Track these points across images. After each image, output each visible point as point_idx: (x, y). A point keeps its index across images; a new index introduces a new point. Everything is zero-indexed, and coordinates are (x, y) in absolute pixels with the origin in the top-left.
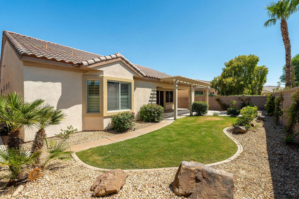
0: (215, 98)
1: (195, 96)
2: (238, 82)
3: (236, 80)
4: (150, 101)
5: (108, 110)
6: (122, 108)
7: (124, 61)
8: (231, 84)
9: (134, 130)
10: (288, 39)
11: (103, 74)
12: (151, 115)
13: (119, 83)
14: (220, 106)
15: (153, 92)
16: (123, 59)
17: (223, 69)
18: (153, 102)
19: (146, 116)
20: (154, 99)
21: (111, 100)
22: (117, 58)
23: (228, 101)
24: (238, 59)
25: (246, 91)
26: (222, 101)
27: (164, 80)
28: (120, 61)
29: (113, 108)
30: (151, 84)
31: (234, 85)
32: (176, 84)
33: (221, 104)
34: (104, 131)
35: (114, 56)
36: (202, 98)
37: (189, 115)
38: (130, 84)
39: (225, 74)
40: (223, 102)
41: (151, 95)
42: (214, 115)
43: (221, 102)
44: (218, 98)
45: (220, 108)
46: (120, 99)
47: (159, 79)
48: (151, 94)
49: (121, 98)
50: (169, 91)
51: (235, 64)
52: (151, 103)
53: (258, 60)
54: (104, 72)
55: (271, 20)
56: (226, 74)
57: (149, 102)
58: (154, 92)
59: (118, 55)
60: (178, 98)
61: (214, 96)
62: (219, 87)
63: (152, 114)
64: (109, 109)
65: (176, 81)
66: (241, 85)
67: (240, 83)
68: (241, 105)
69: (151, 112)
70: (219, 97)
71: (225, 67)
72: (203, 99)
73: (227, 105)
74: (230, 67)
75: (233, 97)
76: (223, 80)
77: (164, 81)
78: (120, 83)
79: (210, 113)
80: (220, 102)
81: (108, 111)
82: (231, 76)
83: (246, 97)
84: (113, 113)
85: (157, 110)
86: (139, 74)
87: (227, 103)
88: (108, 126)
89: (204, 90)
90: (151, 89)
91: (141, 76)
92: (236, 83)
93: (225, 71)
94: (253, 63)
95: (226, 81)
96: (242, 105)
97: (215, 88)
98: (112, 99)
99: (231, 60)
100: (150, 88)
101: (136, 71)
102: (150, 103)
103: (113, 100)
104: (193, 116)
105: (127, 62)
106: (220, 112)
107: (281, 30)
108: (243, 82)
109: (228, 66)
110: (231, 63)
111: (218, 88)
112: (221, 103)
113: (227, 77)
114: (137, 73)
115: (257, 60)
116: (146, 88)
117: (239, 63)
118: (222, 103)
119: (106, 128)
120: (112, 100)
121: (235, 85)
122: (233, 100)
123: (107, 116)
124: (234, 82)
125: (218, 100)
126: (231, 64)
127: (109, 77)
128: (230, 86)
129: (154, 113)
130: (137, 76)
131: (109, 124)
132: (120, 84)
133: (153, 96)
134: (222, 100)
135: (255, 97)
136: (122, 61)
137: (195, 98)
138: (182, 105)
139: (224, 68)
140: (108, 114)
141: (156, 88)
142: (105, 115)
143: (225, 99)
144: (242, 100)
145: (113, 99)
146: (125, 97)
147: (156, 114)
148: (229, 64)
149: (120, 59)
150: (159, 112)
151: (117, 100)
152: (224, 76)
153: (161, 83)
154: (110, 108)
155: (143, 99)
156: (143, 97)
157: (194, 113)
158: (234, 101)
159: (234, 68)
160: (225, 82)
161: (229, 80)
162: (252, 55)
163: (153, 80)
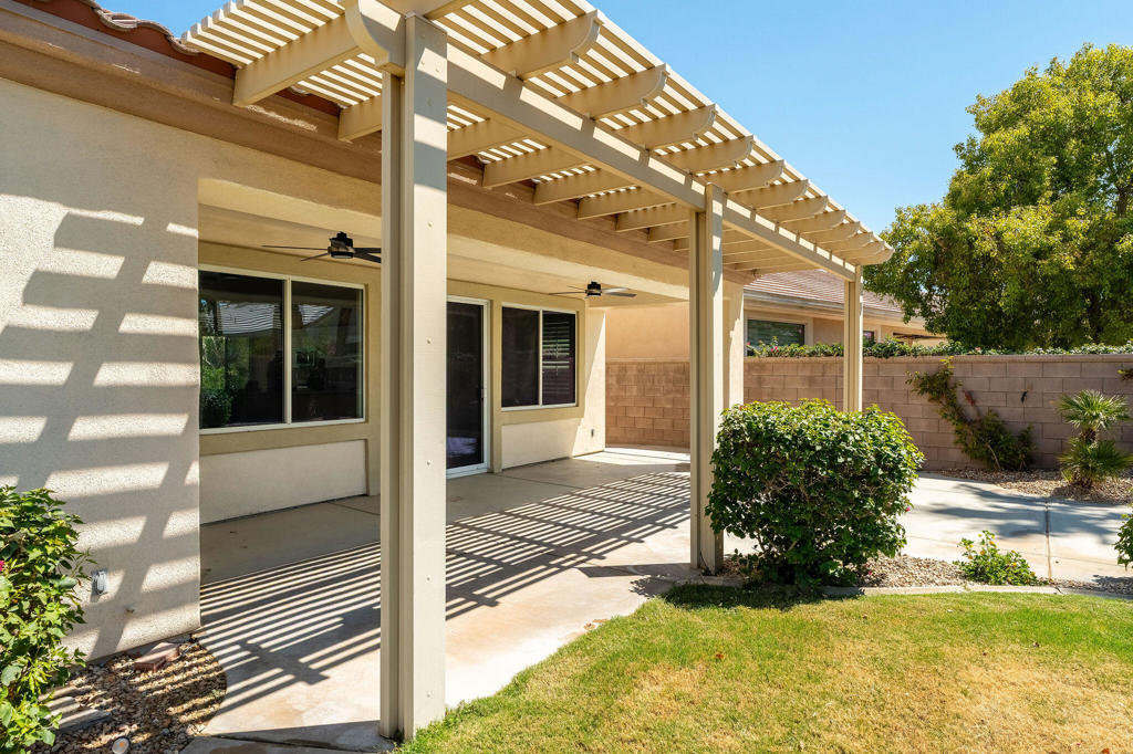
0: (909, 366)
1: (751, 353)
3: (1077, 225)
8: (1044, 252)
14: (953, 438)
17: (959, 148)
23: (1024, 397)
24: (1077, 75)
26: (970, 396)
31: (1069, 261)
33: (961, 418)
36: (807, 373)
39: (982, 182)
40: (984, 404)
43: (961, 399)
44: (933, 370)
45: (956, 454)
50: (541, 309)
61: (903, 353)
62: (929, 287)
70: (945, 359)
71: (980, 136)
72: (811, 381)
73: (1019, 428)
74: (1023, 130)
75: (1064, 361)
76: (972, 228)
80: (952, 403)
82: (1030, 199)
87: (1012, 413)
89: (812, 315)
92: (1085, 249)
95: (998, 237)
97: (899, 295)
99: (1024, 78)
109: (998, 124)
110: (1024, 98)
111: (924, 291)
112: (958, 409)
113: (1004, 203)
117: (1089, 98)
118: (971, 412)
121: (1078, 263)
122: (1088, 385)
124: (1066, 239)
125: (937, 386)
126: (1026, 110)
134: (972, 386)
137: (748, 368)
139: (972, 143)
148: (1013, 108)
152: (967, 201)
158: (1099, 399)
159: (1051, 138)
160: (988, 246)
161: (1025, 225)
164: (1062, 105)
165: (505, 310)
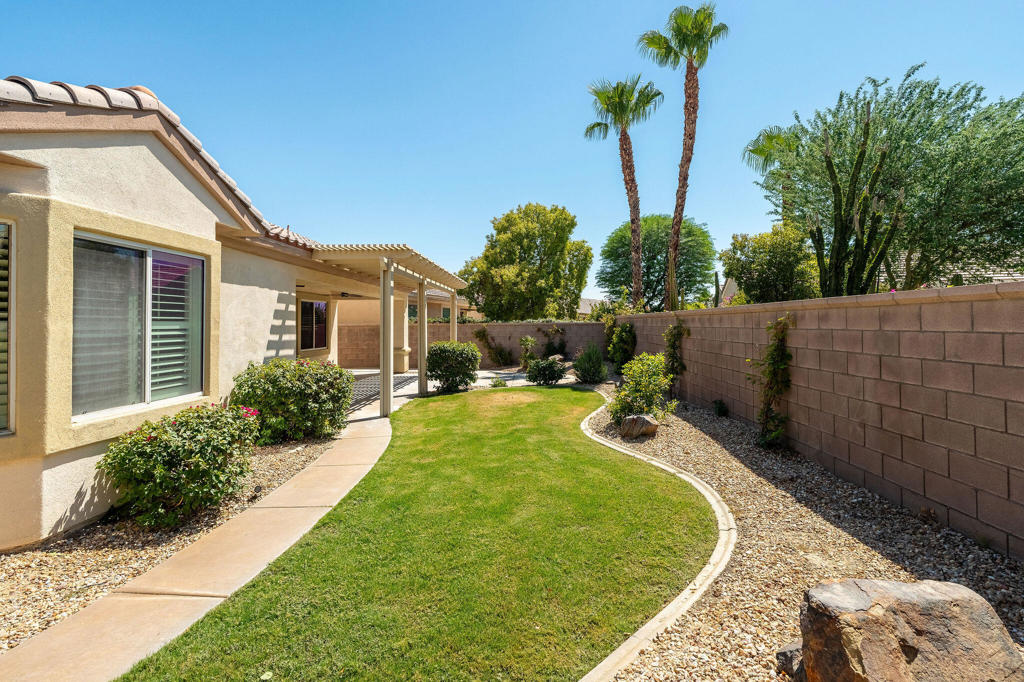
0: (472, 327)
2: (532, 280)
3: (526, 275)
4: (271, 345)
5: (74, 413)
6: (162, 387)
7: (173, 140)
8: (515, 284)
9: (255, 497)
10: (633, 180)
11: (43, 186)
12: (304, 410)
13: (142, 254)
14: (488, 354)
15: (282, 307)
16: (171, 126)
17: (487, 237)
18: (283, 348)
19: (280, 419)
20: (286, 337)
21: (92, 349)
22: (140, 111)
23: (510, 338)
24: (527, 213)
25: (551, 307)
26: (492, 339)
27: (326, 258)
28: (156, 134)
29: (107, 393)
30: (277, 268)
31: (523, 288)
32: (389, 275)
33: (490, 347)
34: (45, 546)
35: (121, 99)
36: (432, 330)
37: (416, 392)
38: (203, 263)
39: (496, 253)
40: (497, 341)
41: (275, 317)
42: (495, 386)
43: (490, 340)
44: (480, 329)
45: (488, 361)
46: (149, 342)
47: (312, 250)
48: (278, 314)
49: (154, 337)
50: (314, 301)
51: (521, 225)
52: (277, 353)
53: (576, 225)
54: (54, 180)
55: (599, 124)
56: (500, 253)
57: (268, 348)
58: (287, 307)
59: (148, 100)
60: (340, 329)
61: (470, 322)
62: (478, 294)
63: (312, 405)
64: (82, 400)
65: (388, 265)
66: (541, 289)
67: (538, 284)
68: (543, 349)
69: (302, 396)
70: (484, 324)
71: (495, 234)
72: (434, 334)
73: (508, 349)
74: (509, 235)
75: (521, 325)
76: (493, 272)
77: (325, 261)
78: (150, 252)
79: (483, 379)
80: (487, 341)
81: (75, 419)
82: (512, 262)
83: (557, 325)
84: (112, 423)
85: (331, 385)
86: (246, 220)
87: (506, 344)
88: (74, 508)
90: (275, 293)
91: (253, 229)
92: (528, 284)
93: (493, 244)
94: (563, 229)
95: (501, 277)
96: (547, 348)
97: (468, 297)
98: (104, 340)
99: (509, 212)
100: (271, 288)
101: (230, 203)
102: (272, 353)
103: (110, 347)
104: (433, 394)
105: (194, 151)
106: (494, 375)
107: (622, 156)
108: (543, 281)
109: (501, 230)
110: (509, 221)
111: (476, 296)
112: (489, 344)
113: (503, 263)
114: (235, 210)
115: (573, 224)
116: (257, 288)
117: (530, 224)
118: (493, 344)
119: (59, 523)
120: (101, 349)
121: (526, 288)
122: (527, 333)
123: (73, 446)
124: (522, 279)
125: (482, 336)
126: (510, 226)
127: (88, 212)
128: (513, 293)
129: (316, 397)
130: (234, 226)
131: (80, 495)
132: (149, 261)
133: (284, 322)
134: (494, 334)
135: (576, 324)
136: (164, 134)
138: (357, 356)
139: (492, 236)
140: (77, 433)
141: (295, 289)
142: (53, 443)
143: (499, 329)
144: (546, 334)
145: (110, 340)
146: (174, 327)
147: (325, 402)
148: (506, 225)
149: (152, 123)
150: (339, 391)
151: (126, 346)
152: (493, 260)
153: (315, 267)
154: (88, 395)
155: (243, 338)
156: (242, 328)
157: (433, 385)
158: (529, 338)
159: (518, 238)
160: (498, 280)
161: (509, 272)
162: (560, 207)
163: (290, 250)
164: (521, 227)
165: (302, 303)
